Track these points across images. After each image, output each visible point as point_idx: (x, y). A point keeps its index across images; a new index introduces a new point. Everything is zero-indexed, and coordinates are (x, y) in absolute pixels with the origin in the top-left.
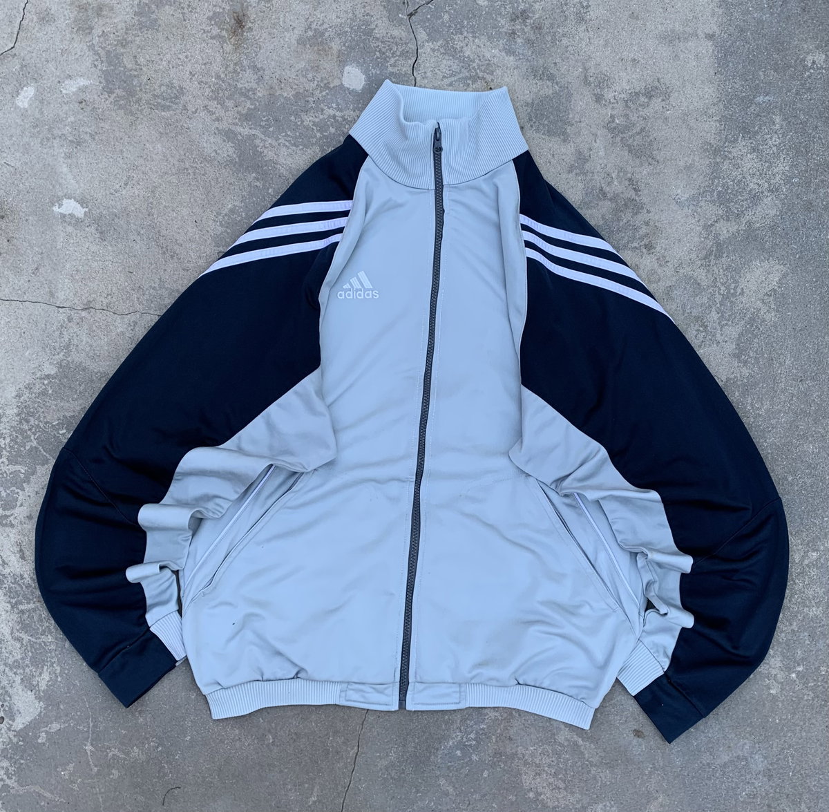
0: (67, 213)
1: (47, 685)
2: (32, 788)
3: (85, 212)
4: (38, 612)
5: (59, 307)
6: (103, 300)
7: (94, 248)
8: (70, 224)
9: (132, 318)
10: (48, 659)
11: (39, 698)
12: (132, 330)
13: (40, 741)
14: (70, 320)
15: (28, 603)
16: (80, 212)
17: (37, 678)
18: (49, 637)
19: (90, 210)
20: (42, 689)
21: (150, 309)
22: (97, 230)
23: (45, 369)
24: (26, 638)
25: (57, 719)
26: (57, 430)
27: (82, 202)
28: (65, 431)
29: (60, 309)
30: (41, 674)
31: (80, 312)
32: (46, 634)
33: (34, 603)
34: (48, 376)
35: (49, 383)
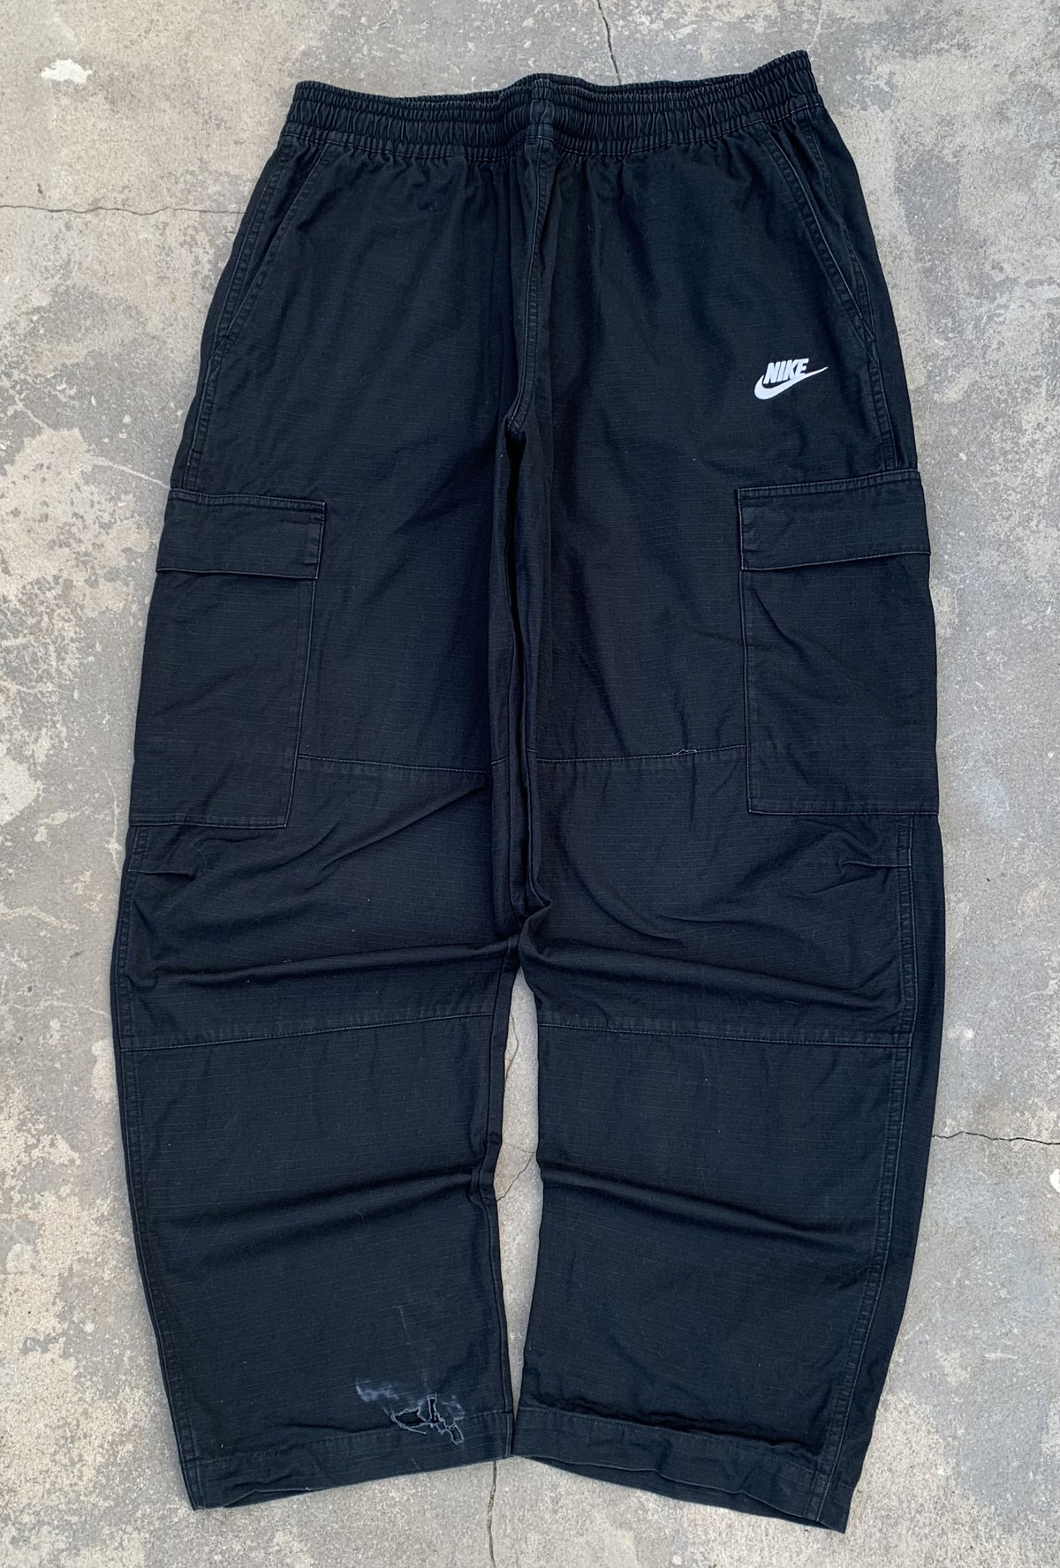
0: (62, 80)
1: (47, 756)
2: (27, 911)
3: (89, 77)
4: (30, 650)
5: (52, 211)
6: (116, 195)
7: (102, 125)
8: (66, 94)
9: (162, 217)
10: (49, 717)
11: (35, 776)
12: (161, 235)
13: (37, 839)
14: (68, 227)
15: (16, 637)
16: (79, 75)
17: (32, 746)
18: (49, 684)
19: (95, 72)
20: (40, 761)
21: (187, 202)
22: (106, 98)
23: (33, 300)
24: (14, 688)
25: (63, 805)
26: (53, 386)
27: (84, 62)
28: (64, 386)
29: (54, 214)
30: (36, 740)
31: (83, 215)
32: (45, 680)
33: (25, 636)
34: (37, 310)
35: (39, 319)
